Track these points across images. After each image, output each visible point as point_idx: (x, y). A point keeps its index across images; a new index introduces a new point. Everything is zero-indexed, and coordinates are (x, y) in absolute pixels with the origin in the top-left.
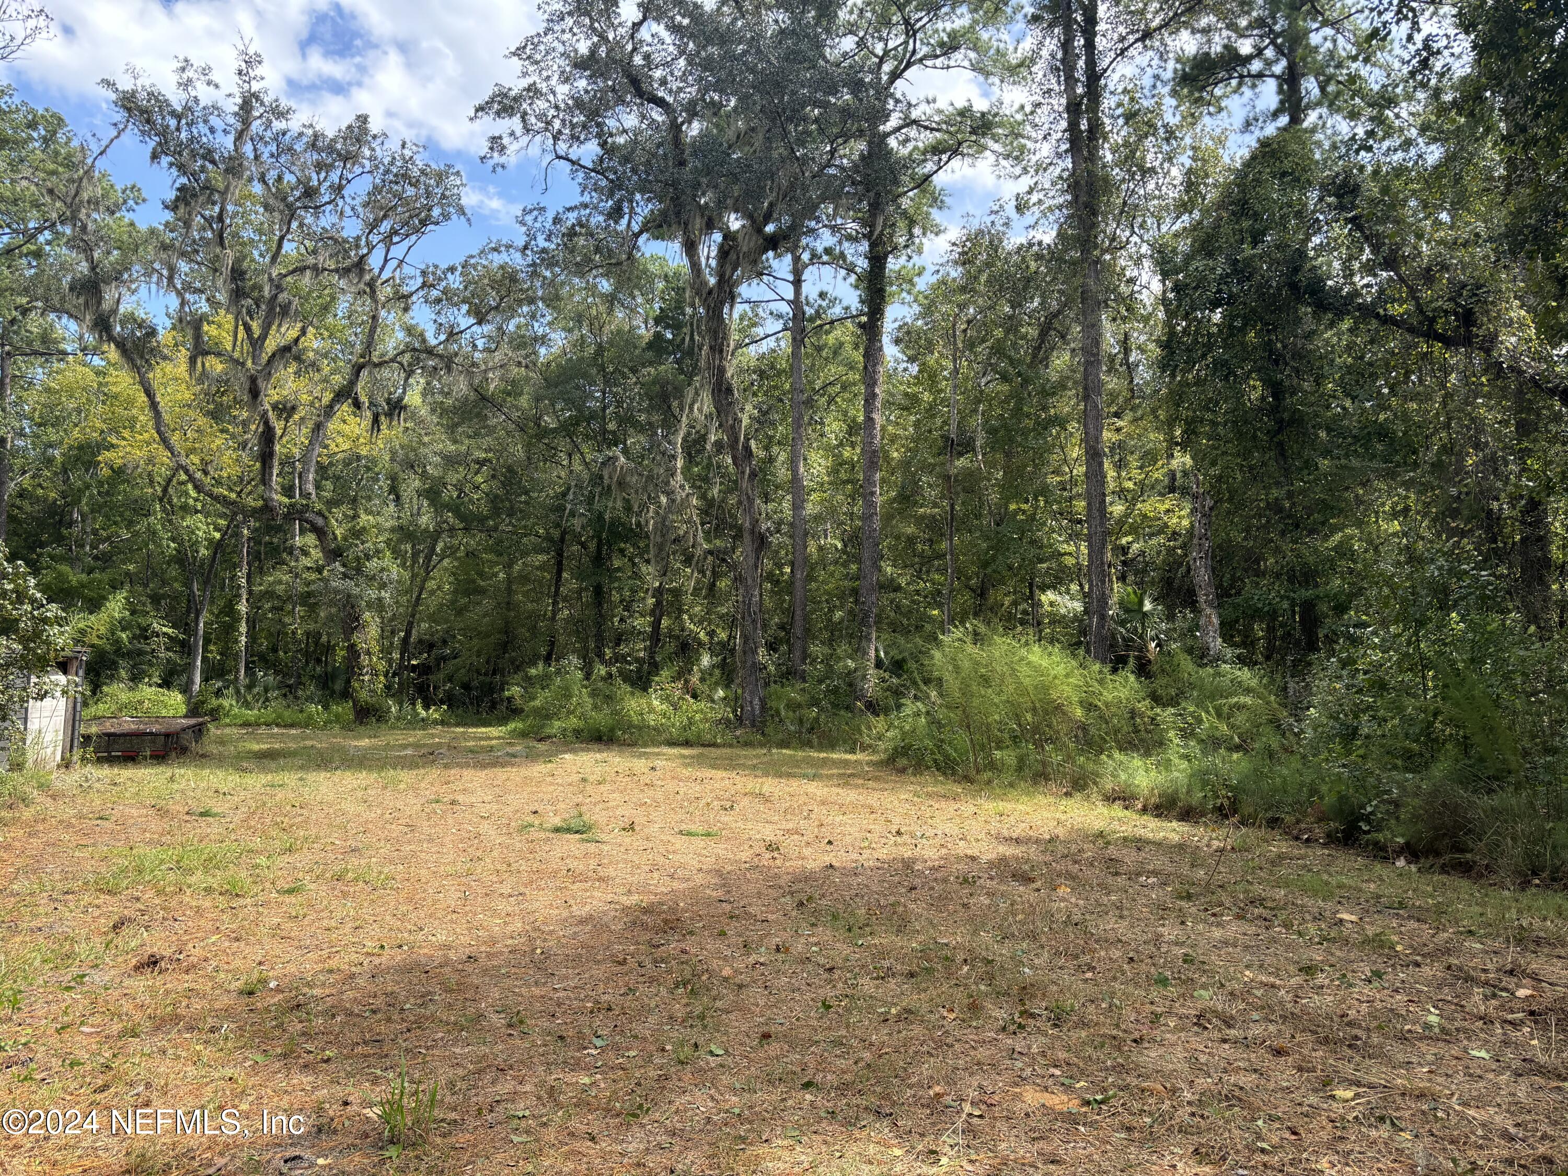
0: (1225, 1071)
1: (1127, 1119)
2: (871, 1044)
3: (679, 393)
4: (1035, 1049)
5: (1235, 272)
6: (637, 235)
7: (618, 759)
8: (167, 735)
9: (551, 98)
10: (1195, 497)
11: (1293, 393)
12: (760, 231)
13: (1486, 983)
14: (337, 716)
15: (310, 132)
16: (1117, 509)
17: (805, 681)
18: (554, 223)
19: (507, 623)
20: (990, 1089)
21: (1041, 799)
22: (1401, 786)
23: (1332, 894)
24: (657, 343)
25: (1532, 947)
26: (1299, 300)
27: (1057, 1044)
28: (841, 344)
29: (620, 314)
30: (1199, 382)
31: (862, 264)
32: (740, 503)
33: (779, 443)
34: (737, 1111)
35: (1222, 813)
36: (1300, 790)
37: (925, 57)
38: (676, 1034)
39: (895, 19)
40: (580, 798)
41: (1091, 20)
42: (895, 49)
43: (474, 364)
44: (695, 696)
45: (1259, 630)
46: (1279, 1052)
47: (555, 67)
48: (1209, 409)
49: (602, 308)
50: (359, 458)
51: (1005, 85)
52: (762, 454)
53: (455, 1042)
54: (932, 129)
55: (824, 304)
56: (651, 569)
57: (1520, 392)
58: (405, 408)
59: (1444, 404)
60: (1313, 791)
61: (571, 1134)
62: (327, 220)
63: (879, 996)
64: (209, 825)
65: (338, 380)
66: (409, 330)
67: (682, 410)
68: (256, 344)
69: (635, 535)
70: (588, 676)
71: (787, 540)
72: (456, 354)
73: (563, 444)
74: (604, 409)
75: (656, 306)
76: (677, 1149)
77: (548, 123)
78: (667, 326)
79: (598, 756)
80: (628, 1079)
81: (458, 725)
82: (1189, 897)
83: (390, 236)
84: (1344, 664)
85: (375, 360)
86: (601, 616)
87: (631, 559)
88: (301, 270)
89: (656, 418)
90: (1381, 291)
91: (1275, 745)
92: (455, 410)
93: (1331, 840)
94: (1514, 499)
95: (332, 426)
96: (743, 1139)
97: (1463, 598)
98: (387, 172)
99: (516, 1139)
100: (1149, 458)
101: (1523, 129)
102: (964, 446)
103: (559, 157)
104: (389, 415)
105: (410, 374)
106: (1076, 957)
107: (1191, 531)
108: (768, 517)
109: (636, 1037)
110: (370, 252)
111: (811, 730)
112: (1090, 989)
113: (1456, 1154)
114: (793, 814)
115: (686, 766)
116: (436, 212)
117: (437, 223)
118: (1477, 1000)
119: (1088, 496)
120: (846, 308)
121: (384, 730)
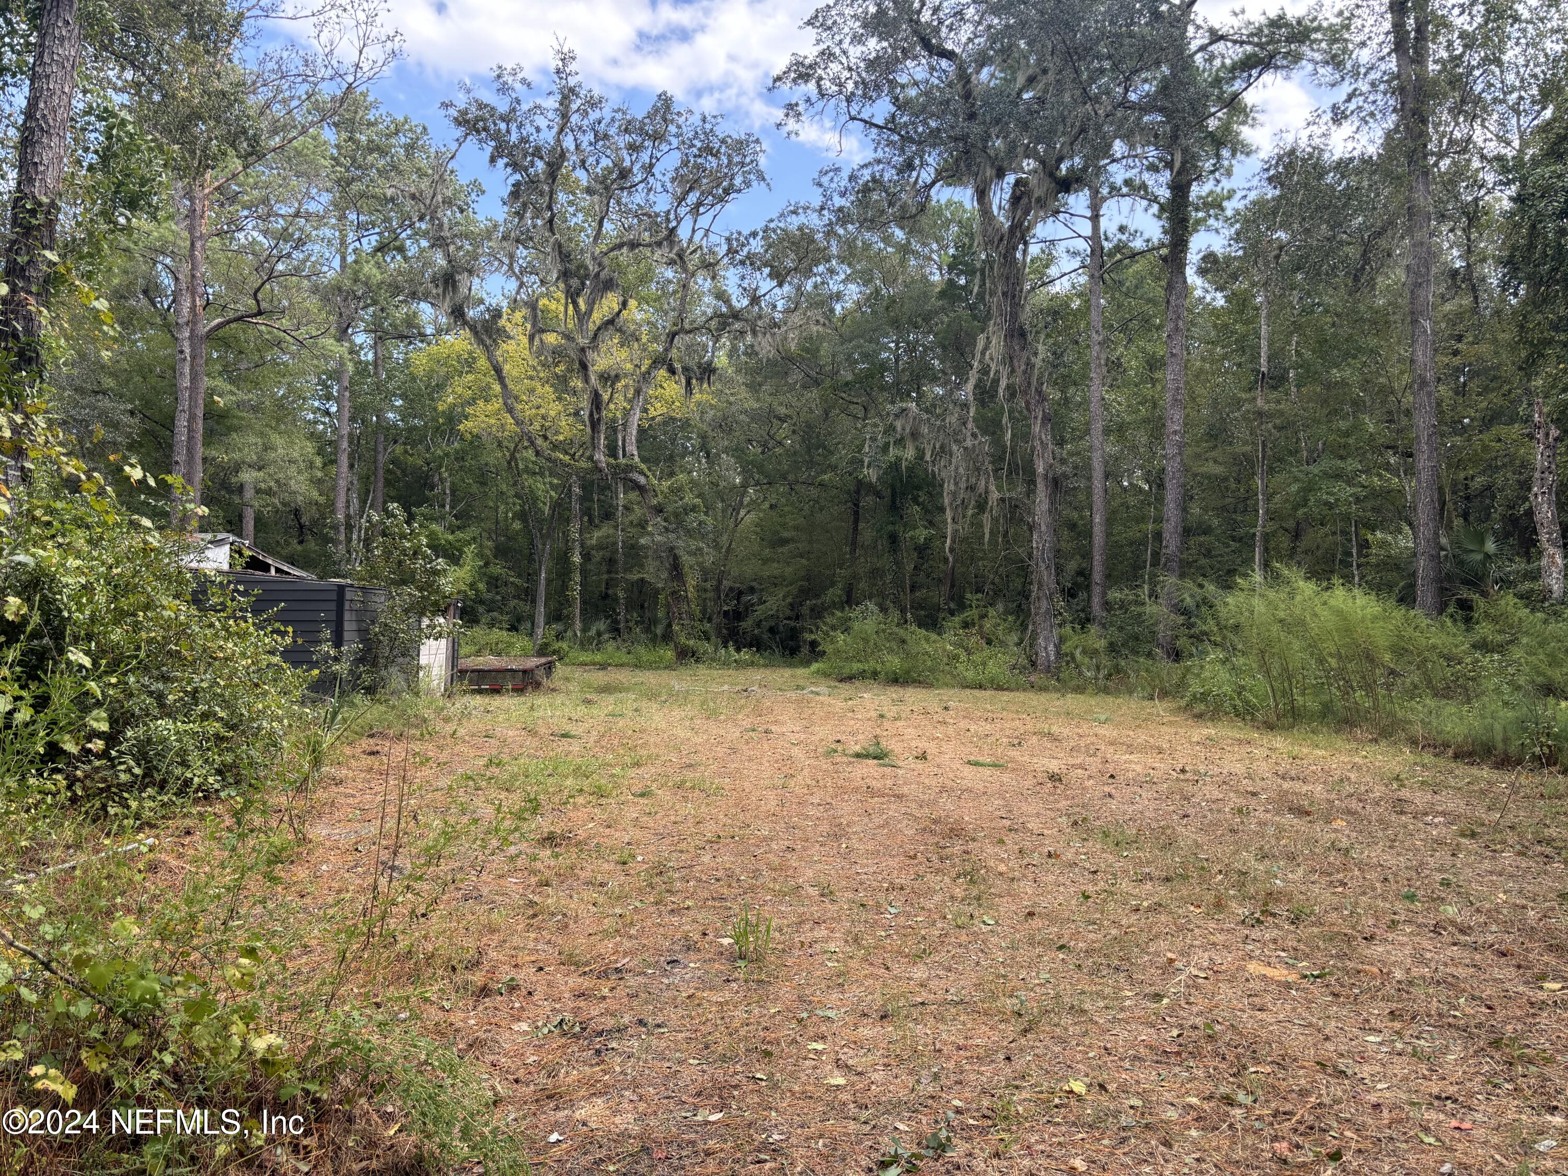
0: (1446, 965)
1: (1337, 989)
2: (1121, 925)
3: (971, 339)
4: (1268, 938)
6: (929, 186)
7: (914, 700)
8: (525, 672)
9: (844, 60)
10: (1538, 427)
12: (1053, 173)
14: (661, 658)
15: (622, 116)
17: (1103, 627)
18: (850, 180)
20: (1219, 961)
21: (1342, 744)
24: (950, 292)
27: (1290, 936)
29: (913, 262)
30: (1546, 300)
31: (1164, 193)
32: (1033, 448)
34: (1001, 960)
38: (956, 908)
40: (878, 731)
43: (775, 325)
44: (989, 642)
46: (1504, 954)
47: (846, 30)
49: (896, 259)
50: (673, 419)
54: (1241, 43)
55: (1124, 238)
58: (714, 370)
61: (871, 964)
62: (639, 198)
63: (1134, 893)
64: (570, 744)
65: (656, 348)
66: (718, 296)
67: (974, 356)
68: (583, 318)
69: (930, 483)
72: (759, 317)
74: (898, 360)
75: (950, 252)
77: (841, 85)
78: (961, 272)
80: (916, 934)
81: (766, 665)
82: (1473, 835)
83: (697, 207)
85: (687, 327)
86: (897, 561)
88: (620, 246)
89: (949, 365)
92: (758, 370)
95: (650, 391)
98: (692, 146)
99: (829, 964)
103: (853, 118)
104: (700, 378)
105: (717, 338)
106: (1331, 875)
107: (1533, 464)
109: (923, 908)
110: (679, 224)
114: (1080, 752)
115: (977, 706)
116: (738, 181)
117: (739, 191)
120: (1148, 241)
121: (702, 670)
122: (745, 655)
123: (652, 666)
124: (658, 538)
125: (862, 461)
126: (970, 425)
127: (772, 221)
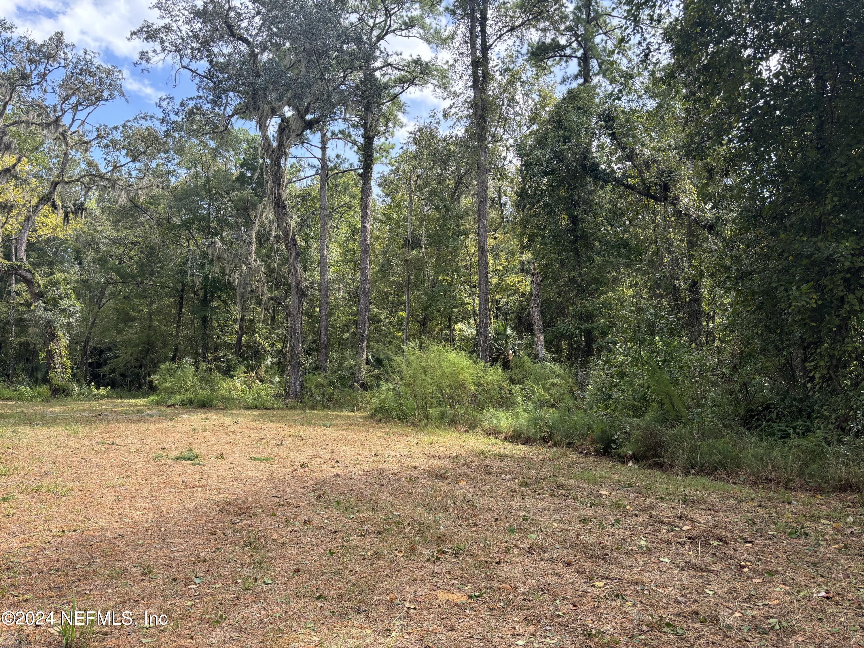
0: (542, 576)
1: (491, 604)
2: (356, 573)
3: (254, 207)
4: (444, 570)
5: (556, 157)
6: (231, 117)
7: (214, 417)
9: (179, 34)
10: (533, 275)
11: (583, 223)
12: (302, 118)
13: (669, 524)
14: (40, 394)
15: (25, 41)
16: (494, 280)
17: (326, 372)
18: (181, 106)
19: (149, 337)
20: (420, 593)
21: (452, 434)
22: (631, 425)
23: (597, 481)
24: (241, 179)
25: (690, 504)
26: (586, 173)
27: (457, 567)
28: (348, 185)
29: (219, 160)
30: (536, 215)
31: (361, 141)
32: (290, 271)
33: (313, 238)
34: (278, 615)
35: (544, 440)
36: (583, 428)
37: (396, 30)
38: (244, 573)
39: (380, 7)
40: (191, 440)
41: (484, 18)
42: (380, 23)
43: (130, 185)
44: (261, 381)
45: (564, 344)
46: (568, 564)
48: (541, 229)
49: (209, 157)
50: (55, 238)
51: (439, 48)
52: (303, 243)
53: (108, 586)
54: (399, 69)
55: (339, 161)
56: (236, 308)
57: (690, 226)
58: (85, 209)
59: (654, 231)
60: (589, 428)
61: (179, 636)
62: (35, 94)
63: (361, 546)
65: (43, 191)
66: (89, 164)
67: (256, 217)
69: (228, 287)
70: (197, 369)
71: (317, 293)
72: (118, 179)
73: (184, 233)
74: (209, 215)
75: (242, 157)
76: (242, 639)
77: (177, 47)
78: (248, 169)
79: (203, 416)
80: (215, 601)
81: (117, 398)
82: (527, 485)
83: (77, 106)
84: (605, 362)
85: (66, 180)
86: (206, 334)
87: (224, 302)
88: (18, 123)
89: (240, 221)
90: (625, 172)
91: (571, 404)
92: (118, 212)
93: (598, 453)
94: (686, 280)
95: (38, 218)
96: (281, 631)
97: (661, 329)
98: (75, 67)
99: (144, 641)
100: (512, 253)
101: (694, 94)
102: (416, 244)
103: (184, 67)
104: (75, 213)
105: (88, 189)
106: (468, 519)
107: (530, 293)
108: (306, 279)
109: (220, 576)
110: (63, 114)
111: (329, 399)
112: (475, 536)
113: (653, 612)
114: (317, 447)
115: (254, 420)
116: (106, 94)
118: (664, 533)
119: (480, 274)
120: (351, 164)
123: (32, 399)
124: (39, 314)
125: (186, 272)
127: (129, 121)
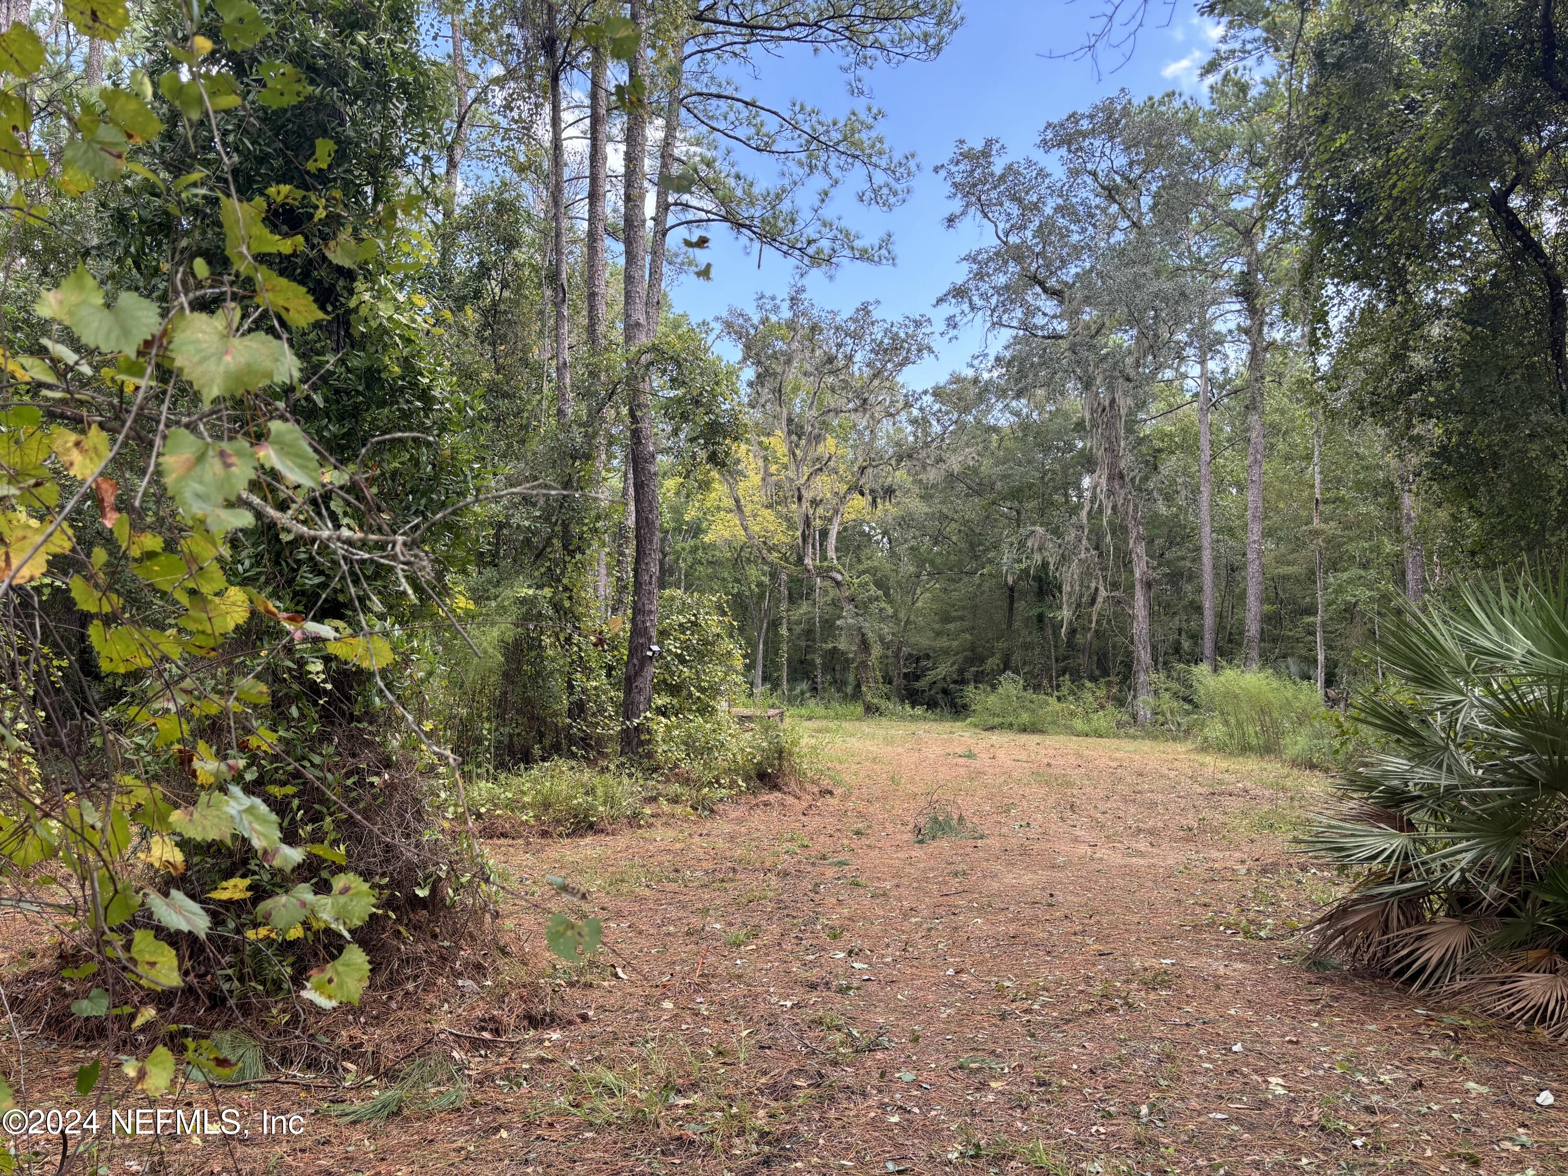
68: (799, 463)
85: (874, 463)
88: (827, 412)
104: (883, 498)
117: (914, 361)
121: (884, 722)
122: (919, 711)
123: (844, 717)
124: (850, 621)
126: (1084, 542)
127: (939, 382)
